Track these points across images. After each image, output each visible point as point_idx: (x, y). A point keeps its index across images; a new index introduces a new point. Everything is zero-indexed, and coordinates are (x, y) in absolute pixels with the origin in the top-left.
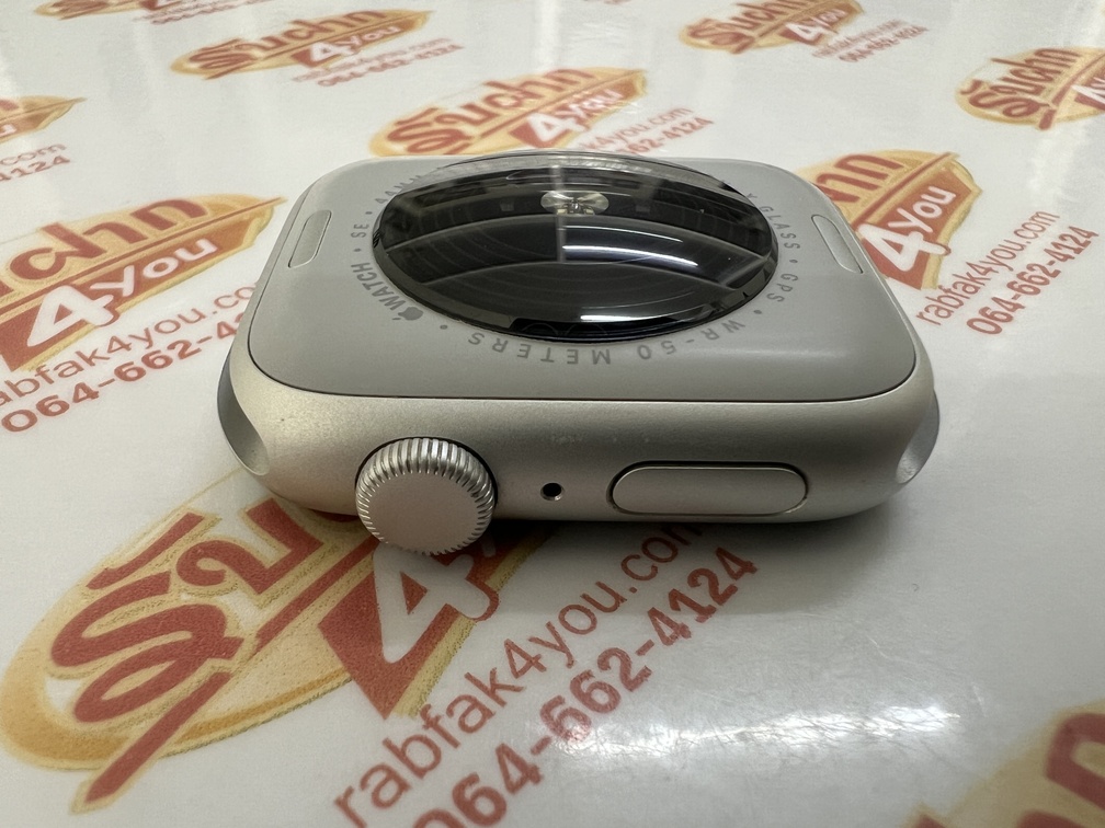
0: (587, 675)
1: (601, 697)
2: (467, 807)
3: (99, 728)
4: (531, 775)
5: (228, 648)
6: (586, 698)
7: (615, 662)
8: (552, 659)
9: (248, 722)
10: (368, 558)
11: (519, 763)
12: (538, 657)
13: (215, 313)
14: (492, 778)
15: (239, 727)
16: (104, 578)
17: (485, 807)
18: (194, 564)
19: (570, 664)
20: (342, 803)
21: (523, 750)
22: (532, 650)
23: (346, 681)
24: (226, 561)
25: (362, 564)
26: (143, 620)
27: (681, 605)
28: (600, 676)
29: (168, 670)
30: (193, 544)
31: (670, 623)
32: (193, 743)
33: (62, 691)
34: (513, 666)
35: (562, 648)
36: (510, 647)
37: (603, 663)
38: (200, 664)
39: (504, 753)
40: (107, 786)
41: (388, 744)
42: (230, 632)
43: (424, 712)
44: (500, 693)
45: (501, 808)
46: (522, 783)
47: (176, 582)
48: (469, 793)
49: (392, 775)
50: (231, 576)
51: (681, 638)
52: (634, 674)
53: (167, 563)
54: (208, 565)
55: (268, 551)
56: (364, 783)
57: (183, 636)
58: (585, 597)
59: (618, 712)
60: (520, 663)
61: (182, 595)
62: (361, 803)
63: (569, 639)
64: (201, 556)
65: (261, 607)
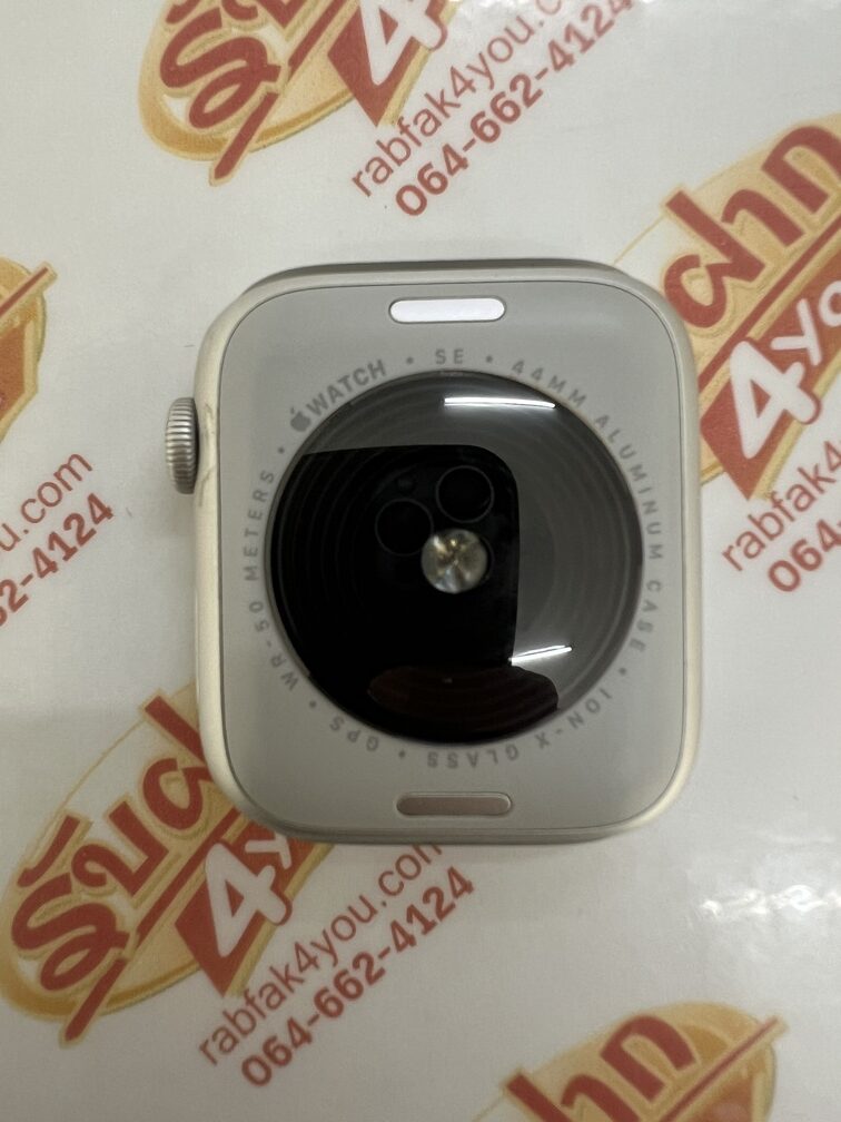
0: (344, 973)
1: (351, 989)
2: (270, 1055)
3: (59, 994)
4: (306, 1038)
5: (121, 940)
6: (342, 989)
7: (363, 963)
8: (325, 960)
9: (143, 995)
10: (201, 866)
11: (300, 1030)
12: (315, 958)
13: (26, 531)
14: (284, 1039)
15: (138, 997)
16: (26, 878)
17: (280, 1055)
18: (83, 866)
19: (335, 963)
20: (204, 1048)
21: (302, 1022)
22: (312, 952)
23: (198, 969)
24: (104, 864)
25: (197, 872)
26: (63, 915)
27: (415, 919)
28: (353, 974)
29: (89, 955)
30: (77, 848)
31: (403, 932)
32: (115, 1006)
33: (29, 967)
34: (299, 962)
35: (331, 951)
36: (298, 948)
37: (356, 964)
38: (107, 952)
39: (292, 1024)
40: (74, 1031)
41: (225, 1014)
42: (120, 927)
43: (246, 993)
44: (291, 983)
45: (289, 1056)
46: (301, 1042)
47: (75, 883)
48: (272, 1047)
49: (229, 1034)
50: (111, 880)
51: (409, 946)
52: (374, 972)
53: (63, 865)
54: (93, 867)
55: (132, 857)
56: (214, 1037)
57: (90, 929)
58: (351, 909)
59: (361, 1000)
60: (304, 960)
61: (81, 895)
62: (213, 1048)
63: (337, 944)
64: (86, 860)
65: (136, 907)
